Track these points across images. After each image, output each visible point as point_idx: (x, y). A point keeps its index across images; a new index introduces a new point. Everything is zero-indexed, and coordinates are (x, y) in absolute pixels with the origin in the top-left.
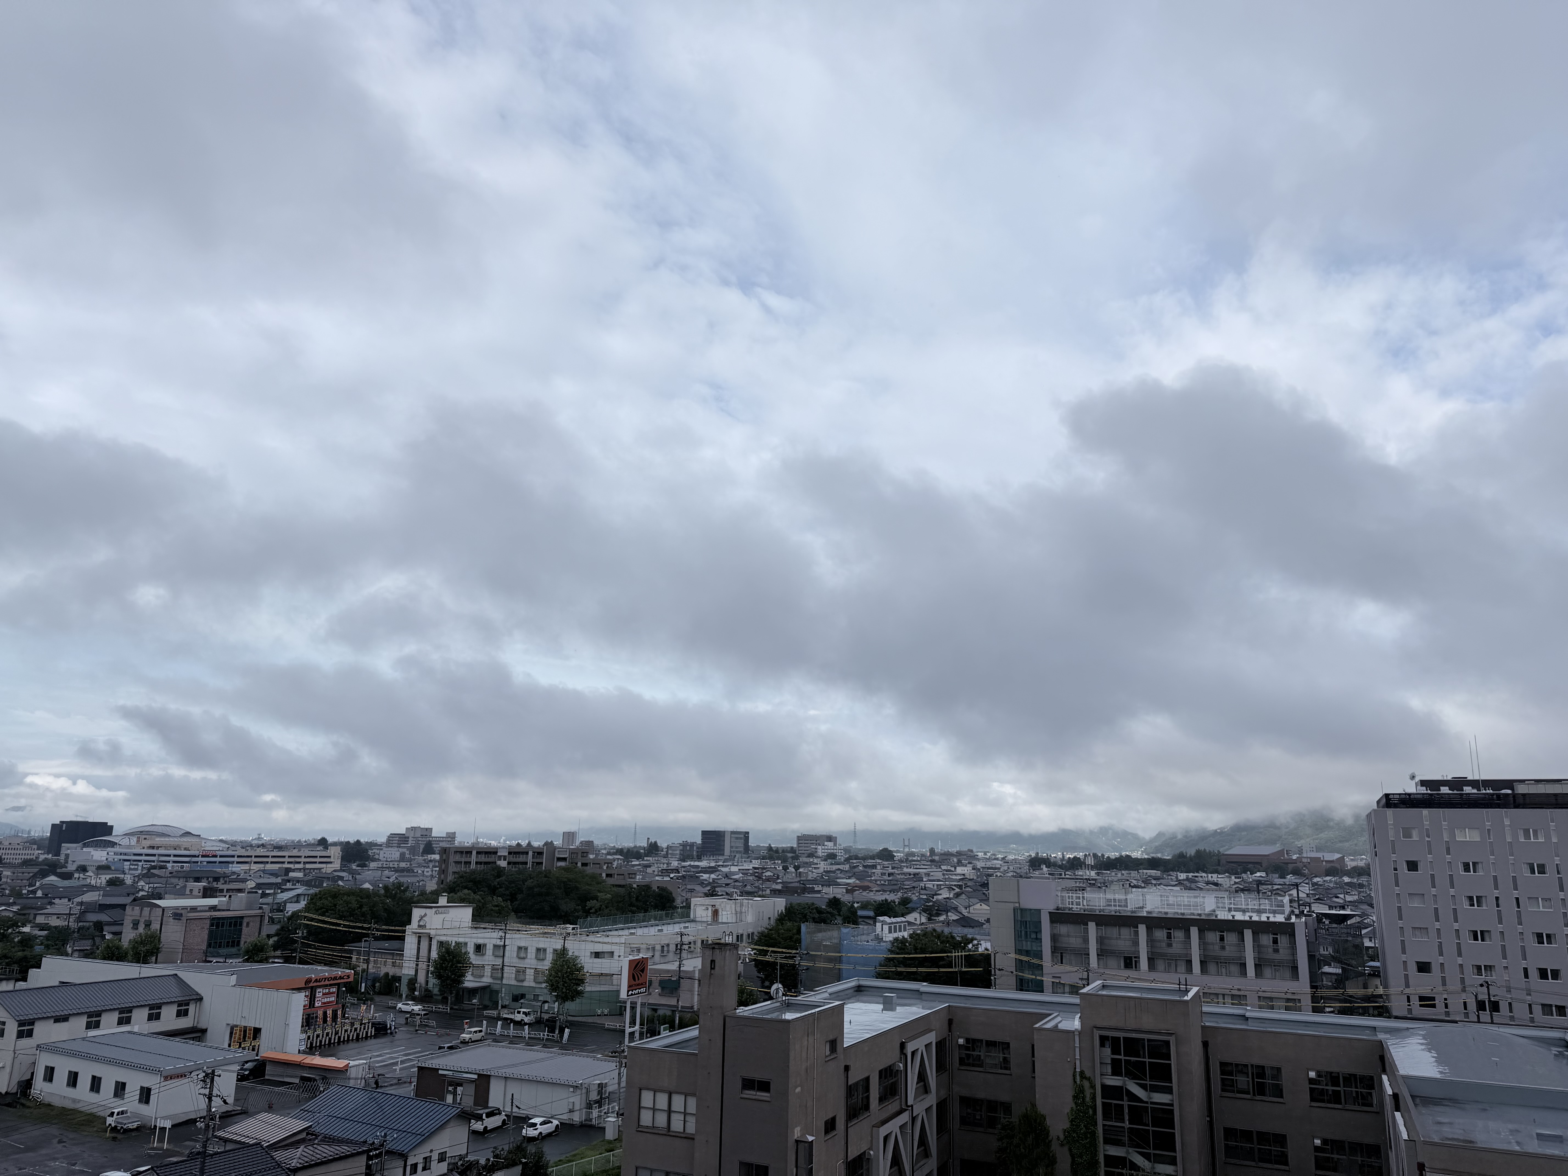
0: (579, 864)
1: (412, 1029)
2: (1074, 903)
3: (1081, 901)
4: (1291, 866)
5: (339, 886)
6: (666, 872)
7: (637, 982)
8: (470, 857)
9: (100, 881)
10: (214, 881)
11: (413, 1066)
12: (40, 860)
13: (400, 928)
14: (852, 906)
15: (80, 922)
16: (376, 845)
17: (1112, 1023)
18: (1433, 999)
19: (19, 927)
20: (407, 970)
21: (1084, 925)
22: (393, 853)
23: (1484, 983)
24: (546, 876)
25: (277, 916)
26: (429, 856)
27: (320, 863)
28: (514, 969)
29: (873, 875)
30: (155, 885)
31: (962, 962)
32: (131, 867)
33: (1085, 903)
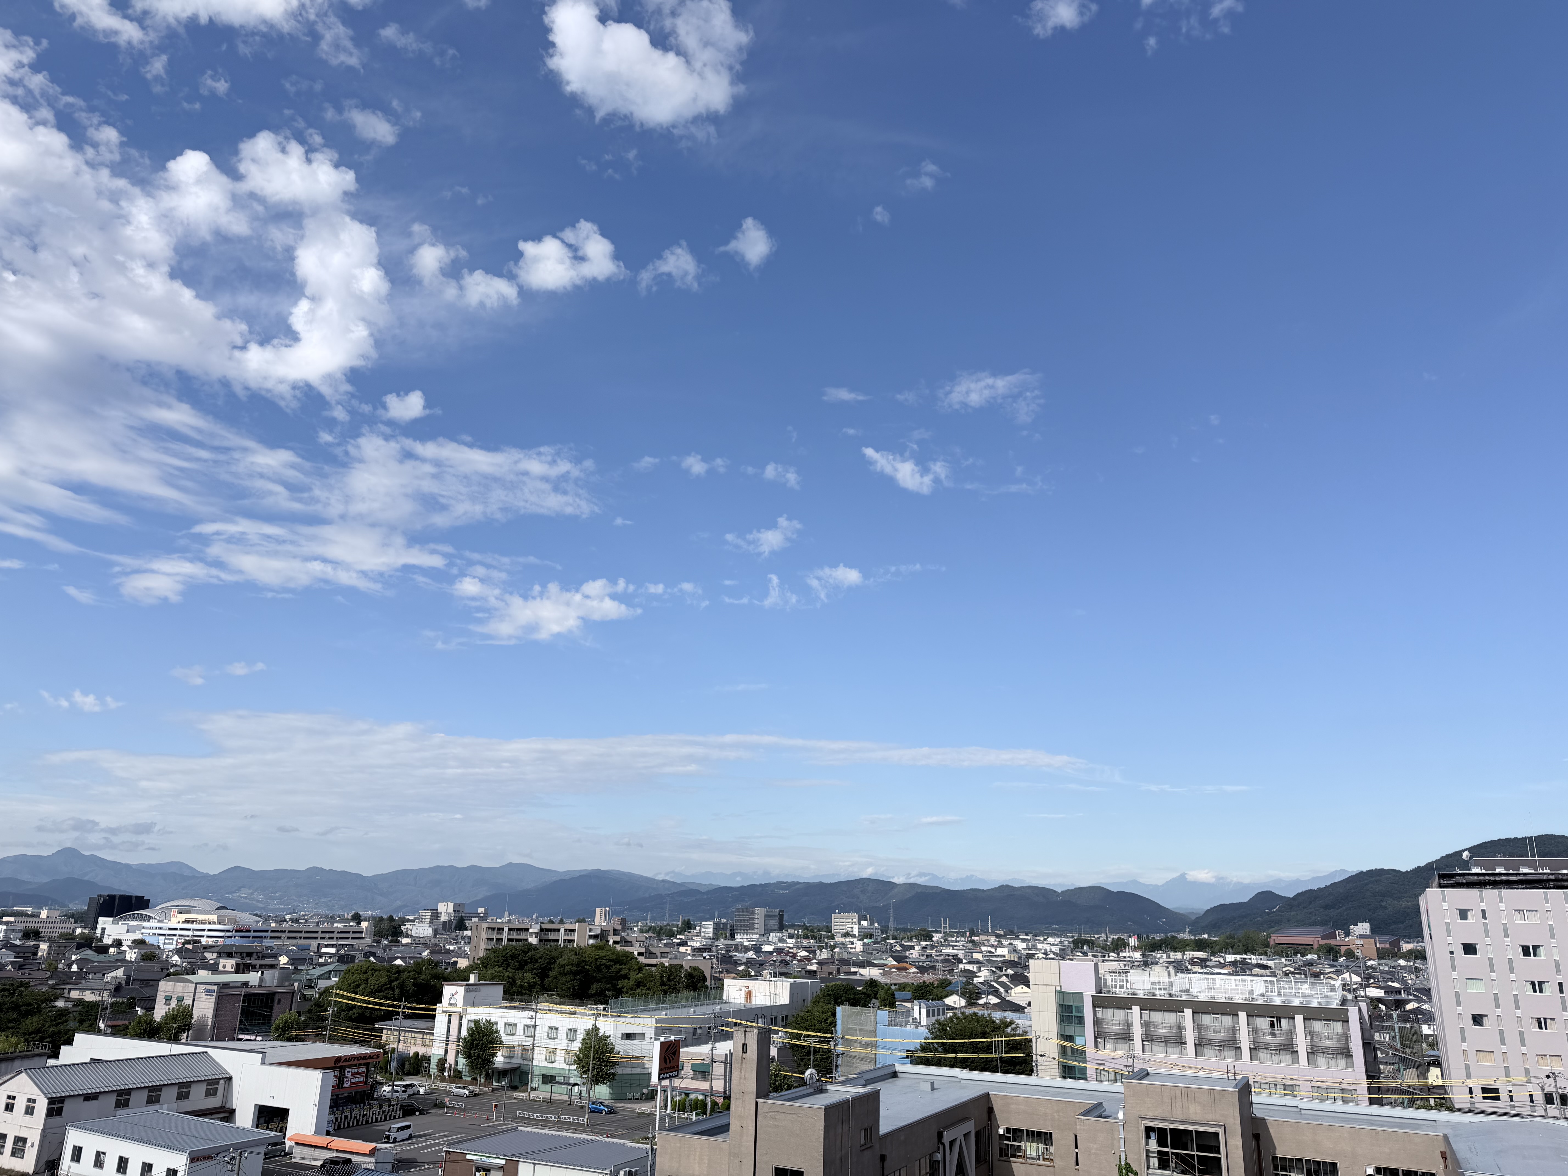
0: (611, 942)
1: (440, 1111)
2: (1118, 985)
3: (1125, 984)
4: (1343, 949)
5: (370, 961)
6: (699, 951)
7: (669, 1065)
8: (502, 934)
9: (135, 955)
10: (247, 956)
11: (441, 1151)
12: (77, 934)
13: (431, 1007)
14: (889, 989)
15: (114, 997)
16: (408, 920)
17: (1158, 1113)
18: (1497, 1091)
19: (52, 1001)
20: (436, 1051)
21: (1128, 1009)
22: (426, 928)
23: (1551, 1075)
24: (576, 954)
25: (308, 992)
26: (461, 932)
27: (353, 938)
28: (545, 1049)
29: (911, 956)
30: (189, 960)
31: (1002, 1048)
32: (166, 941)
33: (1129, 987)
